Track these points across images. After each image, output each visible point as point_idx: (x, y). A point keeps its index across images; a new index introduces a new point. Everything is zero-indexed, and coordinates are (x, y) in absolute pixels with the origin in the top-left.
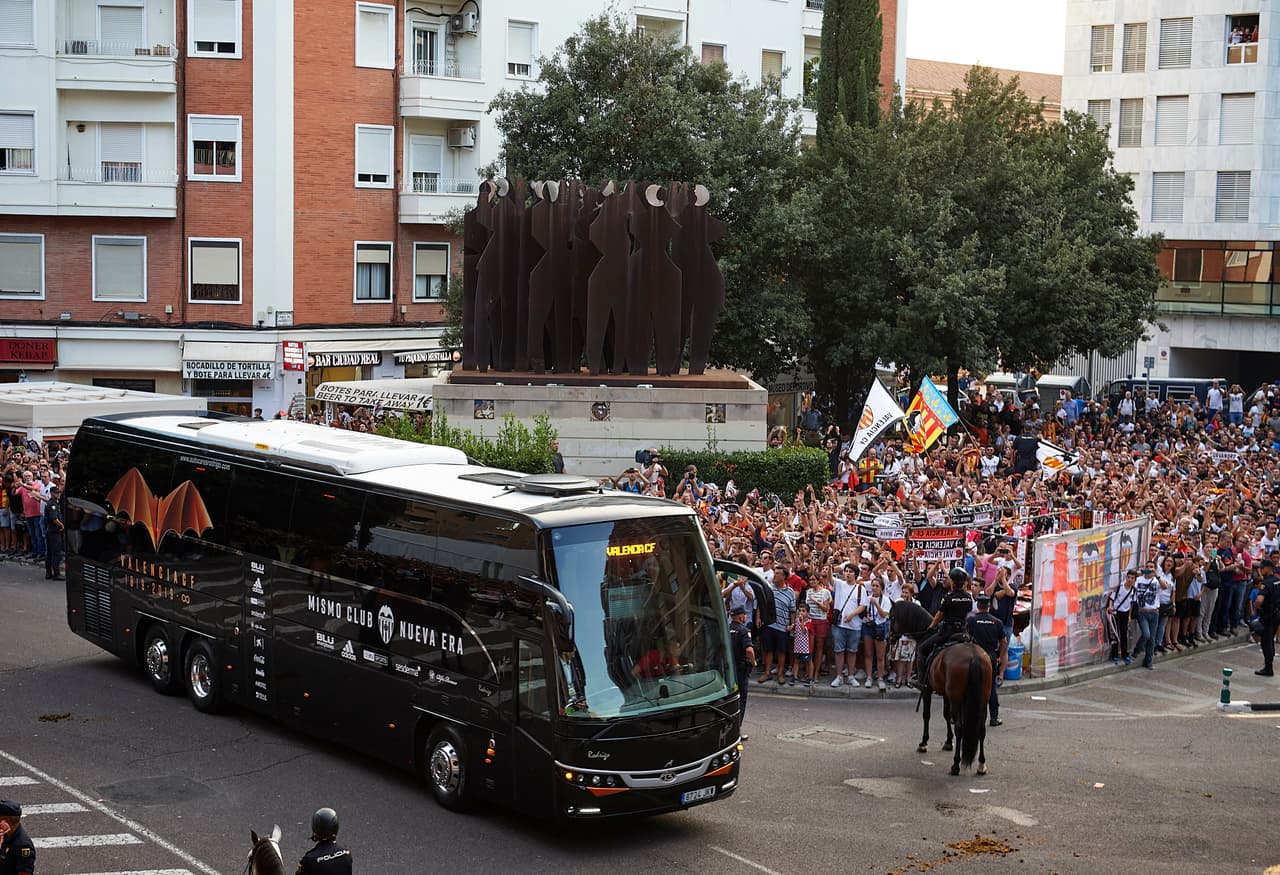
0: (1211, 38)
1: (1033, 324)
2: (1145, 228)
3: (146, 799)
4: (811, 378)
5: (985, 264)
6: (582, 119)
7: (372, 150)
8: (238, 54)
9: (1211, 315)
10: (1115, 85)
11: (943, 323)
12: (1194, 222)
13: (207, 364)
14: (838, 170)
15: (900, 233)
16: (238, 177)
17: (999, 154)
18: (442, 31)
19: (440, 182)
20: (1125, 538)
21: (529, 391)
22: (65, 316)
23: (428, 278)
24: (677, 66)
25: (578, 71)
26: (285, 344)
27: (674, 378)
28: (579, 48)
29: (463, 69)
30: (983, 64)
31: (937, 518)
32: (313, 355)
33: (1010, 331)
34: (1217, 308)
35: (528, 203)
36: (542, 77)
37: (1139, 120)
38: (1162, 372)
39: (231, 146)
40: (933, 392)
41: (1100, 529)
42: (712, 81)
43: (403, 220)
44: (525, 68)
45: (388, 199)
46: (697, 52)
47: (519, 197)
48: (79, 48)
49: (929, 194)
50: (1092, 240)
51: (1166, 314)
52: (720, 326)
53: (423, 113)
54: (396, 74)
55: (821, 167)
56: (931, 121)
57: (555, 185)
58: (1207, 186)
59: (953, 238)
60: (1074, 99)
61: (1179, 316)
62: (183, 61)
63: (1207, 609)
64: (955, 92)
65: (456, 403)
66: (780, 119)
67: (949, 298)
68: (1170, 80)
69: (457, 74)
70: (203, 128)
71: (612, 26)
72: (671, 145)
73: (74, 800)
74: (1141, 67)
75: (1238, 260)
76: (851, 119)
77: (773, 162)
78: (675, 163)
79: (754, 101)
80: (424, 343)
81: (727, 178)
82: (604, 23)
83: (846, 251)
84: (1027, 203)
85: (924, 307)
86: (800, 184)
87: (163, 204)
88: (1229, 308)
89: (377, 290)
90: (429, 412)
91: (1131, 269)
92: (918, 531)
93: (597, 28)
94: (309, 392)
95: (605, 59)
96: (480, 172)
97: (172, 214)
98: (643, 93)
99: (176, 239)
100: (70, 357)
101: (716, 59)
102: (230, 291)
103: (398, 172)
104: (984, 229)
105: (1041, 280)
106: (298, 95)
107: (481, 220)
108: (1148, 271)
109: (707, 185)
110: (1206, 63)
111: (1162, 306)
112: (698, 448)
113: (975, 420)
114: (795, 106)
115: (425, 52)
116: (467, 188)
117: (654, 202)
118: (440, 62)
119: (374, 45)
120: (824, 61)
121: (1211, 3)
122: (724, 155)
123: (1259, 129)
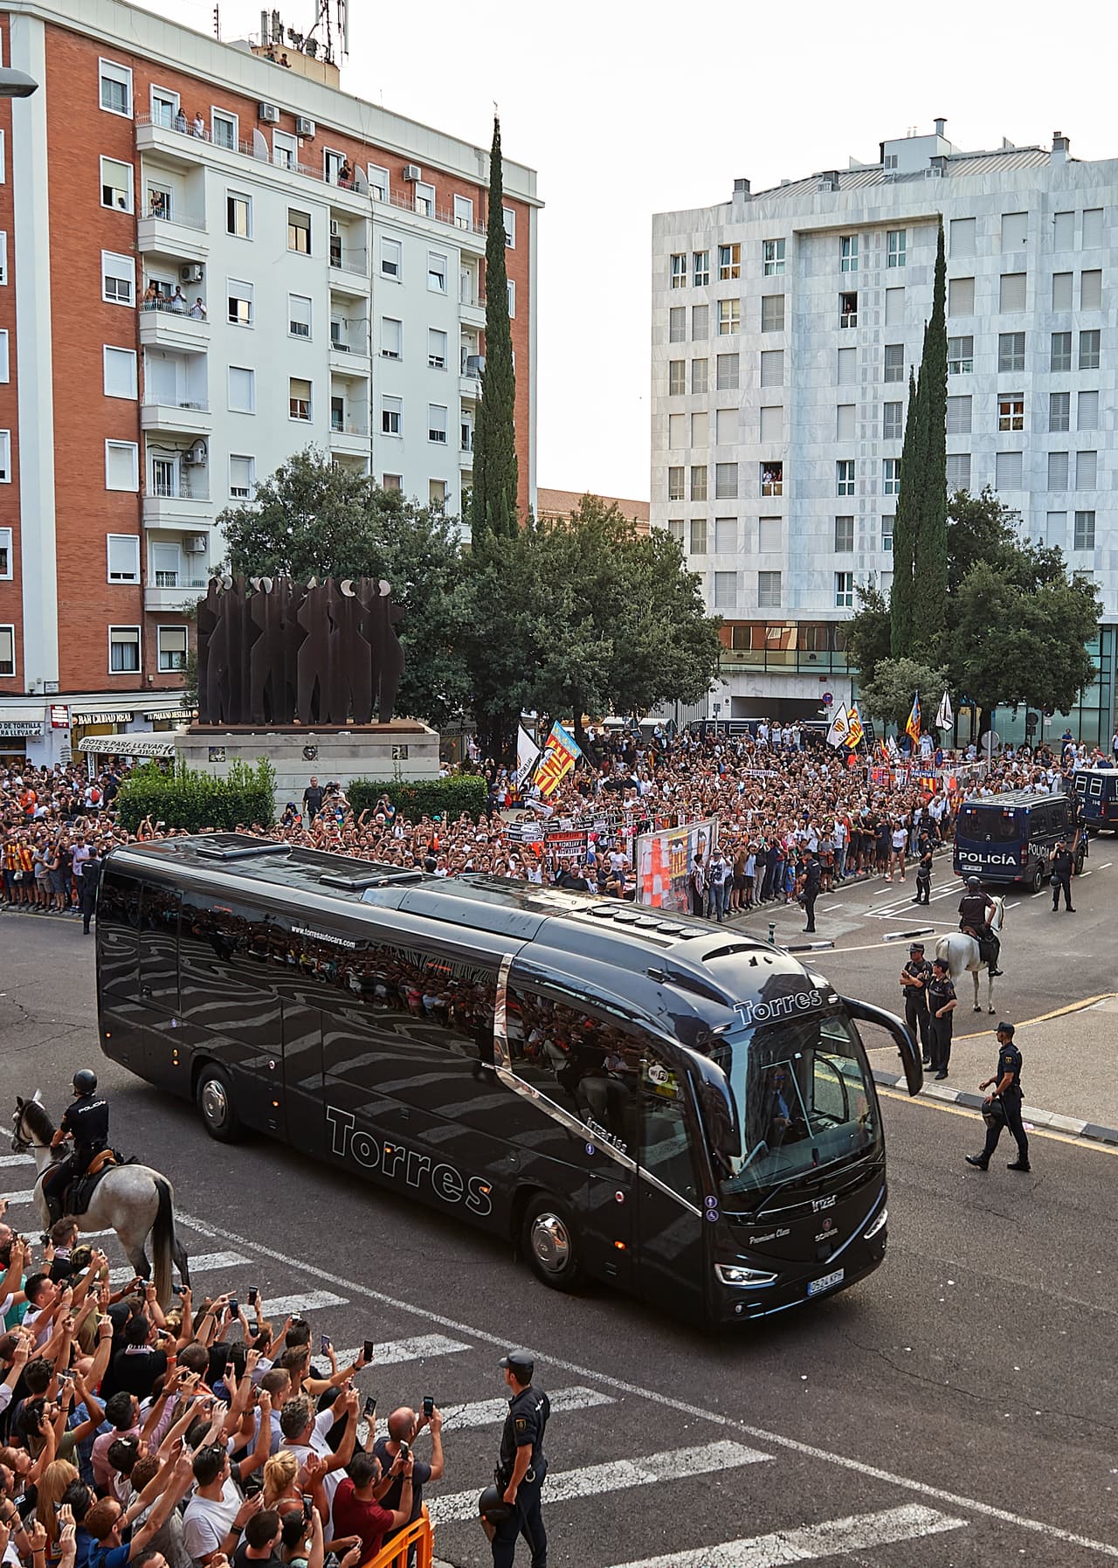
0: (751, 478)
1: (633, 681)
2: (710, 612)
4: (474, 724)
5: (598, 638)
6: (290, 531)
7: (121, 555)
8: (7, 479)
9: (758, 673)
10: (687, 509)
11: (569, 682)
12: (744, 608)
14: (489, 570)
15: (535, 616)
16: (10, 576)
17: (606, 558)
18: (176, 463)
19: (178, 578)
20: (701, 834)
21: (253, 739)
23: (170, 653)
24: (363, 491)
25: (287, 494)
26: (53, 707)
27: (367, 726)
28: (286, 476)
29: (194, 491)
30: (592, 493)
31: (566, 824)
32: (76, 715)
33: (617, 687)
34: (762, 668)
35: (248, 594)
36: (258, 498)
37: (704, 536)
38: (726, 714)
39: (4, 552)
40: (562, 732)
41: (681, 832)
42: (391, 503)
43: (148, 609)
44: (244, 492)
45: (136, 592)
46: (379, 480)
47: (241, 589)
49: (556, 587)
50: (673, 620)
51: (727, 672)
52: (402, 687)
53: (162, 525)
54: (140, 495)
55: (476, 567)
56: (556, 534)
57: (269, 581)
58: (751, 582)
59: (574, 619)
60: (658, 520)
61: (736, 674)
63: (758, 884)
64: (572, 513)
65: (194, 750)
66: (444, 531)
67: (573, 663)
68: (723, 507)
69: (190, 495)
71: (312, 460)
72: (360, 550)
74: (704, 498)
75: (776, 634)
76: (497, 532)
77: (439, 563)
78: (364, 563)
79: (424, 517)
80: (168, 704)
81: (405, 575)
82: (306, 458)
83: (495, 630)
84: (626, 594)
85: (555, 670)
86: (460, 580)
88: (770, 668)
89: (128, 663)
90: (173, 758)
91: (701, 641)
92: (552, 835)
93: (301, 462)
94: (74, 744)
95: (307, 485)
96: (210, 571)
98: (338, 511)
101: (394, 486)
102: (5, 666)
103: (143, 571)
104: (596, 612)
105: (638, 649)
106: (58, 511)
107: (210, 608)
108: (713, 642)
109: (390, 581)
110: (748, 495)
111: (723, 667)
112: (388, 779)
113: (594, 753)
114: (455, 523)
115: (164, 479)
116: (201, 584)
117: (348, 593)
118: (176, 487)
119: (121, 473)
120: (476, 488)
121: (750, 453)
122: (401, 557)
123: (785, 542)
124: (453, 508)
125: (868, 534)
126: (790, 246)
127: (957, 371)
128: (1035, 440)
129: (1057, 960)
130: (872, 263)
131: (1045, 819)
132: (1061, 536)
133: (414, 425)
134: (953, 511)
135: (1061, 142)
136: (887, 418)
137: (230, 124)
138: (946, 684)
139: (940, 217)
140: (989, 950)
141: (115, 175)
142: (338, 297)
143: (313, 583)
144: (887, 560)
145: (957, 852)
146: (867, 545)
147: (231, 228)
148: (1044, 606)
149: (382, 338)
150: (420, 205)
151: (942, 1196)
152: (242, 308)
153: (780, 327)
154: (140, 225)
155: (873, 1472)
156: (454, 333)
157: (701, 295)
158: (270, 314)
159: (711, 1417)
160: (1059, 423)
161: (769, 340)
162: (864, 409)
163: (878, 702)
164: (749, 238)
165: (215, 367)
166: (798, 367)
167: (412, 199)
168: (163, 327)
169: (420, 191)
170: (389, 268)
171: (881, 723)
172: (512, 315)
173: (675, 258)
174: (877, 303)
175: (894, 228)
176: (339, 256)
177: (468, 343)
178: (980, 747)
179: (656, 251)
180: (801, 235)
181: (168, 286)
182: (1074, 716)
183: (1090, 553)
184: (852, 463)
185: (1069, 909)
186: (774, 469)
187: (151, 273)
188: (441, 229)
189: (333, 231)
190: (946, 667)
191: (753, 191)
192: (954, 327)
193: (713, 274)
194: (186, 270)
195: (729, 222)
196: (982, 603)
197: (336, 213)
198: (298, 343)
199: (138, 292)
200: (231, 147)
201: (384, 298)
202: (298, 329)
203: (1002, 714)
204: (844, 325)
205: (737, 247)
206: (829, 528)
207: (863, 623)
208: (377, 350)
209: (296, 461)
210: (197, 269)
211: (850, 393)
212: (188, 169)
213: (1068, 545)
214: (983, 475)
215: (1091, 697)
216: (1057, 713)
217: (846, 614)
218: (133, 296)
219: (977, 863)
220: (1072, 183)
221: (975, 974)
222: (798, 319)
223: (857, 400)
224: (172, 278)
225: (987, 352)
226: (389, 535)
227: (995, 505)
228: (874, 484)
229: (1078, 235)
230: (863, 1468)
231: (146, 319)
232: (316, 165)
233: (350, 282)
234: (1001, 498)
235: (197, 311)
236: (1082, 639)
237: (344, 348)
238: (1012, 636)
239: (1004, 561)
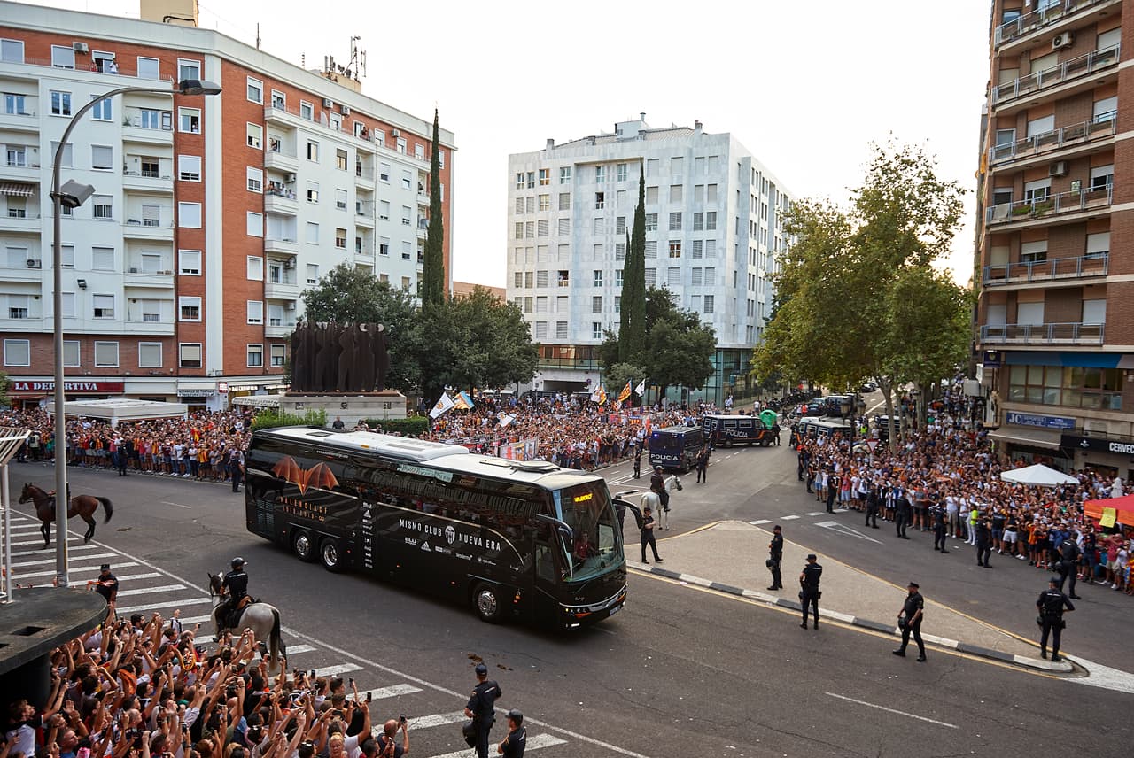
0: (554, 278)
1: (498, 373)
2: (534, 341)
3: (164, 559)
4: (422, 392)
5: (482, 352)
6: (335, 300)
7: (254, 310)
8: (200, 274)
9: (556, 369)
10: (524, 292)
11: (468, 373)
12: (550, 338)
13: (187, 391)
14: (430, 319)
15: (452, 342)
16: (200, 320)
17: (486, 314)
18: (281, 267)
19: (281, 322)
21: (317, 399)
22: (128, 373)
23: (277, 357)
24: (371, 282)
25: (334, 283)
26: (220, 383)
27: (372, 393)
28: (334, 274)
29: (289, 280)
30: (479, 284)
32: (231, 387)
33: (490, 375)
34: (558, 367)
35: (315, 330)
36: (320, 285)
37: (532, 305)
38: (541, 389)
39: (197, 308)
40: (465, 396)
41: (522, 443)
42: (384, 288)
43: (267, 336)
44: (314, 281)
45: (261, 328)
46: (378, 277)
47: (312, 327)
48: (133, 271)
49: (462, 328)
50: (517, 344)
51: (542, 369)
52: (389, 374)
53: (274, 297)
54: (263, 282)
55: (423, 318)
56: (462, 303)
57: (325, 324)
58: (554, 326)
59: (471, 343)
60: (510, 297)
61: (546, 370)
62: (177, 277)
64: (470, 293)
65: (288, 404)
66: (409, 301)
67: (470, 364)
68: (541, 291)
69: (287, 282)
70: (185, 301)
71: (347, 267)
72: (369, 310)
73: (134, 561)
74: (532, 287)
75: (564, 351)
76: (434, 302)
77: (407, 316)
78: (371, 316)
79: (399, 295)
80: (276, 382)
81: (390, 322)
82: (343, 266)
83: (433, 348)
84: (495, 331)
85: (461, 367)
86: (416, 324)
87: (169, 330)
88: (562, 367)
89: (257, 362)
90: (278, 408)
91: (530, 354)
93: (341, 268)
94: (230, 401)
95: (344, 279)
96: (297, 319)
97: (173, 334)
98: (359, 291)
99: (174, 344)
100: (129, 389)
101: (385, 280)
102: (197, 363)
103: (264, 318)
104: (481, 340)
105: (501, 358)
106: (224, 289)
107: (297, 335)
108: (536, 355)
109: (383, 324)
110: (552, 286)
111: (540, 366)
112: (381, 418)
114: (414, 297)
115: (275, 274)
116: (292, 325)
117: (363, 330)
118: (281, 278)
119: (255, 272)
120: (424, 281)
121: (554, 266)
122: (389, 313)
123: (569, 308)
124: (413, 290)
125: (608, 306)
126: (573, 170)
127: (650, 230)
128: (686, 262)
129: (696, 505)
130: (611, 178)
131: (691, 440)
132: (698, 307)
133: (395, 251)
134: (648, 295)
135: (698, 125)
136: (618, 251)
137: (309, 108)
138: (645, 375)
139: (642, 159)
140: (664, 499)
141: (253, 131)
142: (360, 191)
143: (347, 325)
144: (617, 317)
145: (650, 454)
146: (608, 310)
147: (309, 158)
148: (690, 340)
149: (380, 210)
150: (399, 148)
151: (645, 617)
152: (314, 195)
153: (568, 208)
154: (266, 155)
155: (614, 748)
156: (415, 208)
157: (531, 192)
158: (327, 198)
159: (537, 722)
160: (697, 254)
161: (563, 214)
162: (607, 247)
163: (613, 383)
164: (554, 166)
165: (301, 222)
166: (576, 226)
167: (395, 145)
168: (276, 203)
169: (399, 141)
170: (384, 177)
171: (614, 393)
172: (442, 200)
173: (519, 175)
174: (613, 197)
175: (621, 163)
176: (360, 171)
177: (421, 213)
178: (660, 405)
179: (510, 172)
180: (578, 165)
181: (278, 184)
182: (704, 390)
183: (711, 315)
184: (601, 271)
185: (704, 482)
186: (564, 274)
187: (271, 178)
188: (409, 159)
189: (358, 160)
190: (645, 367)
191: (556, 144)
192: (649, 209)
193: (537, 183)
194: (287, 176)
195: (545, 159)
196: (662, 337)
197: (359, 151)
198: (341, 211)
199: (264, 186)
200: (310, 119)
201: (381, 191)
202: (341, 205)
203: (671, 390)
204: (598, 208)
205: (548, 170)
206: (590, 302)
207: (605, 346)
208: (378, 216)
209: (339, 267)
210: (293, 176)
211: (600, 239)
212: (289, 129)
213: (701, 311)
214: (662, 278)
215: (712, 382)
216: (696, 389)
217: (598, 342)
218: (262, 188)
219: (660, 459)
220: (703, 144)
221: (659, 511)
222: (576, 204)
223: (604, 243)
224: (281, 181)
225: (664, 221)
226: (382, 303)
227: (667, 292)
228: (611, 281)
229: (706, 168)
230: (609, 746)
231: (268, 199)
232: (349, 128)
233: (365, 183)
234: (670, 289)
235: (291, 195)
236: (708, 355)
237: (362, 214)
238: (676, 353)
239: (672, 318)
